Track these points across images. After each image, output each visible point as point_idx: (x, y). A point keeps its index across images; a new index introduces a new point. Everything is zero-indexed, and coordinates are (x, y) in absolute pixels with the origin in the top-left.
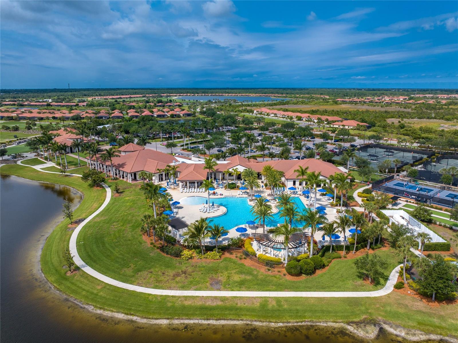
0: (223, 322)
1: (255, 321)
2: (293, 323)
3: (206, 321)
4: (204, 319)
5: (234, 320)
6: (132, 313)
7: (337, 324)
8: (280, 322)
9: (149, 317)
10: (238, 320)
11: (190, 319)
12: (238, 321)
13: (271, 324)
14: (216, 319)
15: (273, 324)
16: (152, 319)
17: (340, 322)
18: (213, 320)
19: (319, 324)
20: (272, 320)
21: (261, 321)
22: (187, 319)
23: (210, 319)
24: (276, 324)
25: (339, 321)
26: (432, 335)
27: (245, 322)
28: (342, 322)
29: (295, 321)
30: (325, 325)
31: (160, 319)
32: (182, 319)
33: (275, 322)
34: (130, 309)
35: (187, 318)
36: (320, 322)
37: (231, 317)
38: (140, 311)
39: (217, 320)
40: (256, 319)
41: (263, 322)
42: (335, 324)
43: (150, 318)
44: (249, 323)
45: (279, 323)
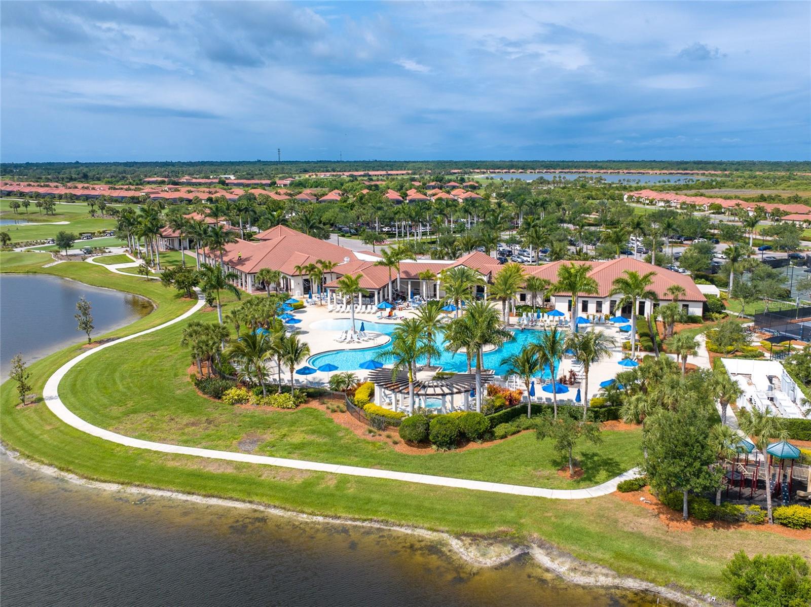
0: (213, 501)
1: (275, 507)
2: (345, 520)
3: (185, 495)
4: (184, 493)
5: (237, 500)
6: (71, 468)
7: (435, 534)
8: (321, 515)
9: (92, 477)
10: (244, 501)
11: (160, 489)
12: (242, 503)
13: (301, 515)
14: (204, 493)
15: (305, 516)
16: (97, 480)
17: (443, 532)
18: (199, 495)
19: (398, 529)
20: (306, 510)
21: (284, 509)
22: (154, 488)
23: (193, 494)
24: (310, 517)
25: (441, 528)
26: (630, 580)
27: (254, 507)
28: (447, 532)
29: (350, 516)
30: (409, 532)
31: (110, 482)
32: (146, 487)
33: (310, 514)
34: (72, 462)
35: (155, 486)
36: (400, 526)
37: (234, 495)
38: (84, 466)
39: (206, 496)
40: (277, 503)
41: (289, 510)
42: (430, 532)
43: (93, 479)
44: (262, 508)
45: (318, 515)
